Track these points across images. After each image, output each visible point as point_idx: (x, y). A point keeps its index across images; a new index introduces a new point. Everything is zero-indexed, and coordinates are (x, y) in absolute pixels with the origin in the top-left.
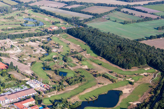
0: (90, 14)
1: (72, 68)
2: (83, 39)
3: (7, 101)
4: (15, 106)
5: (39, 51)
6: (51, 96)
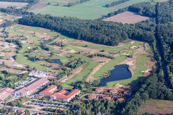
1: (60, 55)
2: (46, 26)
3: (28, 93)
4: (42, 95)
5: (7, 46)
6: (65, 81)
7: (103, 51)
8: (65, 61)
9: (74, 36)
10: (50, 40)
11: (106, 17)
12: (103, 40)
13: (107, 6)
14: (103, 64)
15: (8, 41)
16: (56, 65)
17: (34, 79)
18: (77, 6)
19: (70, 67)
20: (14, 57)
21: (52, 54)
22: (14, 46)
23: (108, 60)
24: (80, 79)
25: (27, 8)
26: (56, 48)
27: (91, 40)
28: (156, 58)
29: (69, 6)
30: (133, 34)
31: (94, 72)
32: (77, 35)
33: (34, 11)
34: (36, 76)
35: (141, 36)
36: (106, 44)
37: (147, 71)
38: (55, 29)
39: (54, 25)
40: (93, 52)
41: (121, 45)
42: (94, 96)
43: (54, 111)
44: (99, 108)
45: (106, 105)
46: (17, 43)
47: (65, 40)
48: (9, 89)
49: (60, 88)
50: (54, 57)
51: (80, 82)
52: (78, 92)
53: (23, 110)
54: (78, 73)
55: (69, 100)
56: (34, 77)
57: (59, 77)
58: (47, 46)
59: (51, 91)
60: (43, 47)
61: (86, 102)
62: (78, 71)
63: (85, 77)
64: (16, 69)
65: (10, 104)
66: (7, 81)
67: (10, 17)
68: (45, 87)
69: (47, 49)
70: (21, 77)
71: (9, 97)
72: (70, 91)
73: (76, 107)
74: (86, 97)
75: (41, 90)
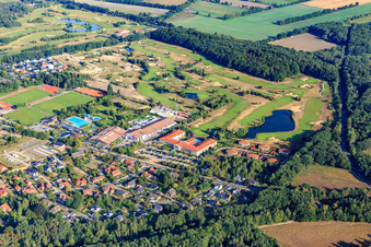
0: (163, 7)
1: (199, 88)
2: (186, 44)
3: (144, 137)
4: (163, 142)
5: (128, 67)
6: (199, 126)
7: (260, 88)
8: (203, 97)
9: (223, 62)
10: (188, 65)
11: (274, 39)
12: (262, 71)
13: (278, 23)
14: (257, 106)
15: (131, 62)
16: (190, 102)
17: (156, 119)
18: (235, 19)
19: (210, 106)
20: (135, 85)
21: (187, 85)
22: (138, 68)
23: (264, 102)
24: (220, 124)
25: (166, 17)
26: (195, 77)
27: (245, 70)
28: (335, 105)
29: (225, 18)
30: (307, 67)
31: (241, 117)
32: (227, 61)
33: (173, 23)
34: (160, 114)
35: (319, 70)
36: (266, 78)
37: (318, 123)
38: (198, 50)
39: (198, 44)
40: (245, 87)
41: (288, 82)
42: (234, 152)
43: (175, 167)
44: (239, 169)
45: (249, 166)
46: (143, 65)
47: (210, 67)
48: (119, 129)
49: (189, 134)
50: (189, 90)
51: (219, 129)
52: (213, 144)
53: (133, 160)
54: (219, 116)
55: (198, 153)
56: (156, 115)
57: (191, 118)
58: (183, 73)
59: (176, 138)
60: (176, 75)
61: (222, 159)
62: (219, 113)
63: (228, 123)
64: (134, 101)
65: (116, 150)
66: (119, 118)
67: (140, 28)
68: (169, 132)
69: (182, 78)
70: (139, 113)
71: (118, 141)
72: (202, 140)
73: (207, 165)
74: (224, 151)
75: (162, 135)
